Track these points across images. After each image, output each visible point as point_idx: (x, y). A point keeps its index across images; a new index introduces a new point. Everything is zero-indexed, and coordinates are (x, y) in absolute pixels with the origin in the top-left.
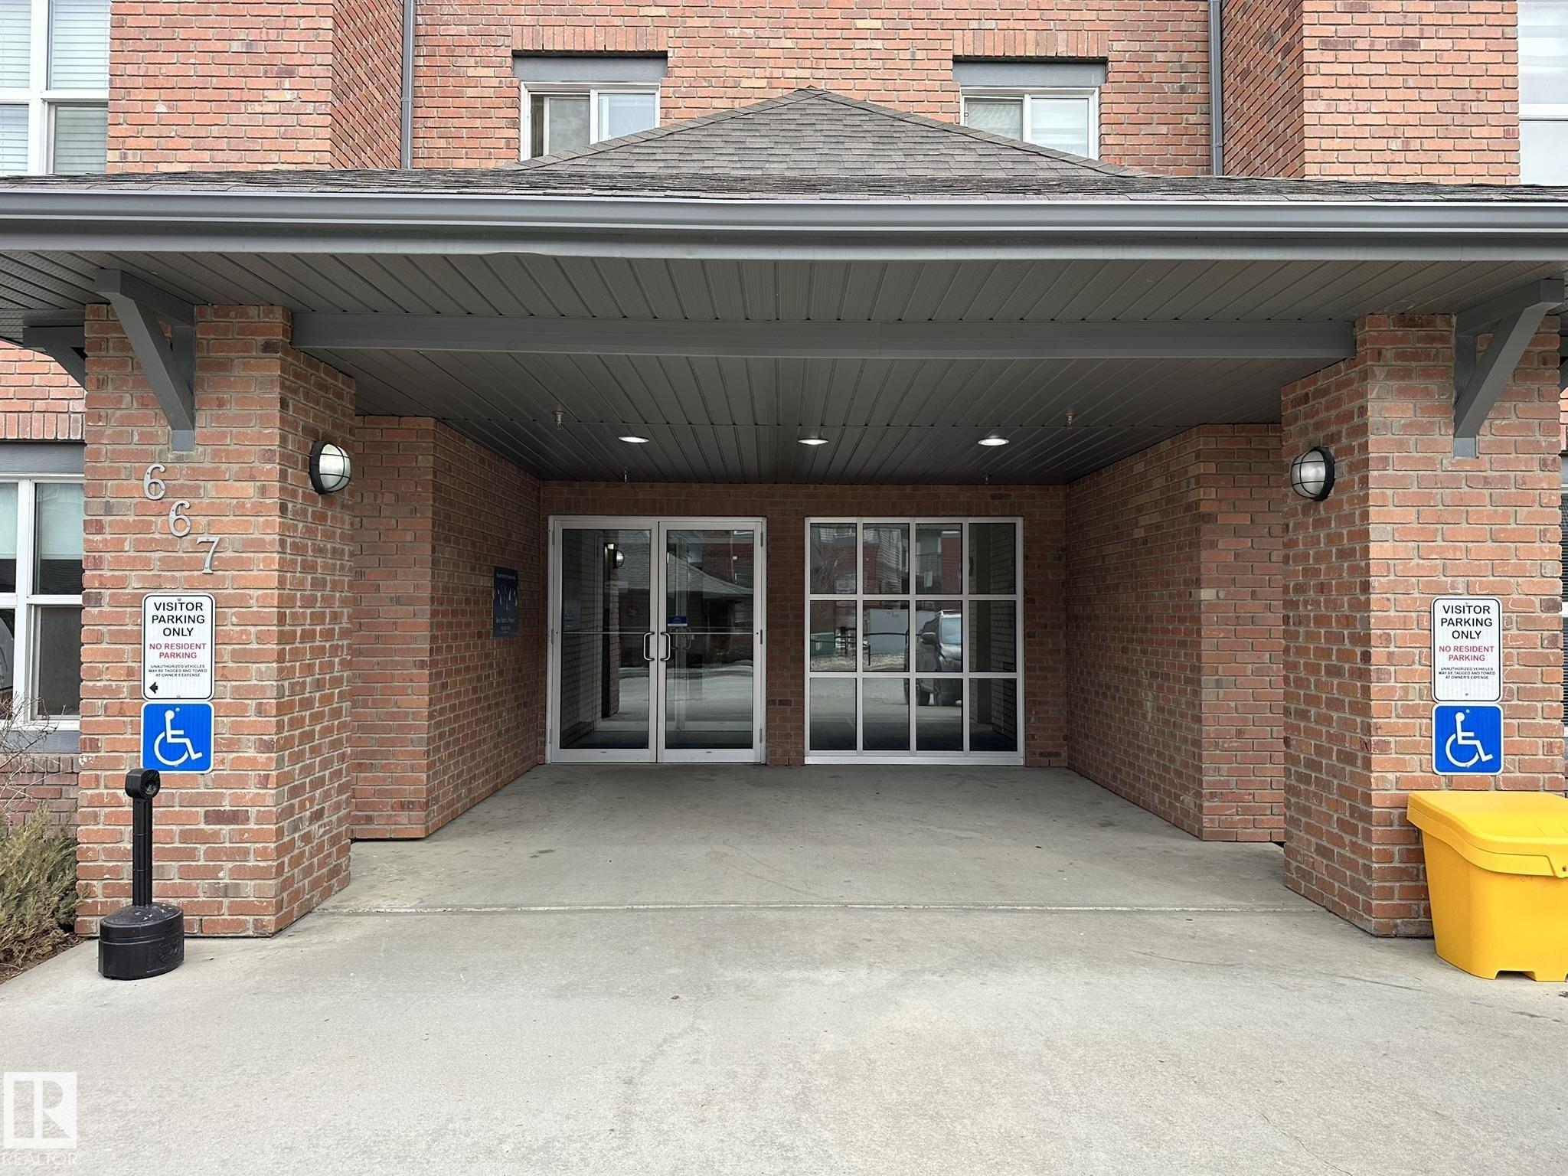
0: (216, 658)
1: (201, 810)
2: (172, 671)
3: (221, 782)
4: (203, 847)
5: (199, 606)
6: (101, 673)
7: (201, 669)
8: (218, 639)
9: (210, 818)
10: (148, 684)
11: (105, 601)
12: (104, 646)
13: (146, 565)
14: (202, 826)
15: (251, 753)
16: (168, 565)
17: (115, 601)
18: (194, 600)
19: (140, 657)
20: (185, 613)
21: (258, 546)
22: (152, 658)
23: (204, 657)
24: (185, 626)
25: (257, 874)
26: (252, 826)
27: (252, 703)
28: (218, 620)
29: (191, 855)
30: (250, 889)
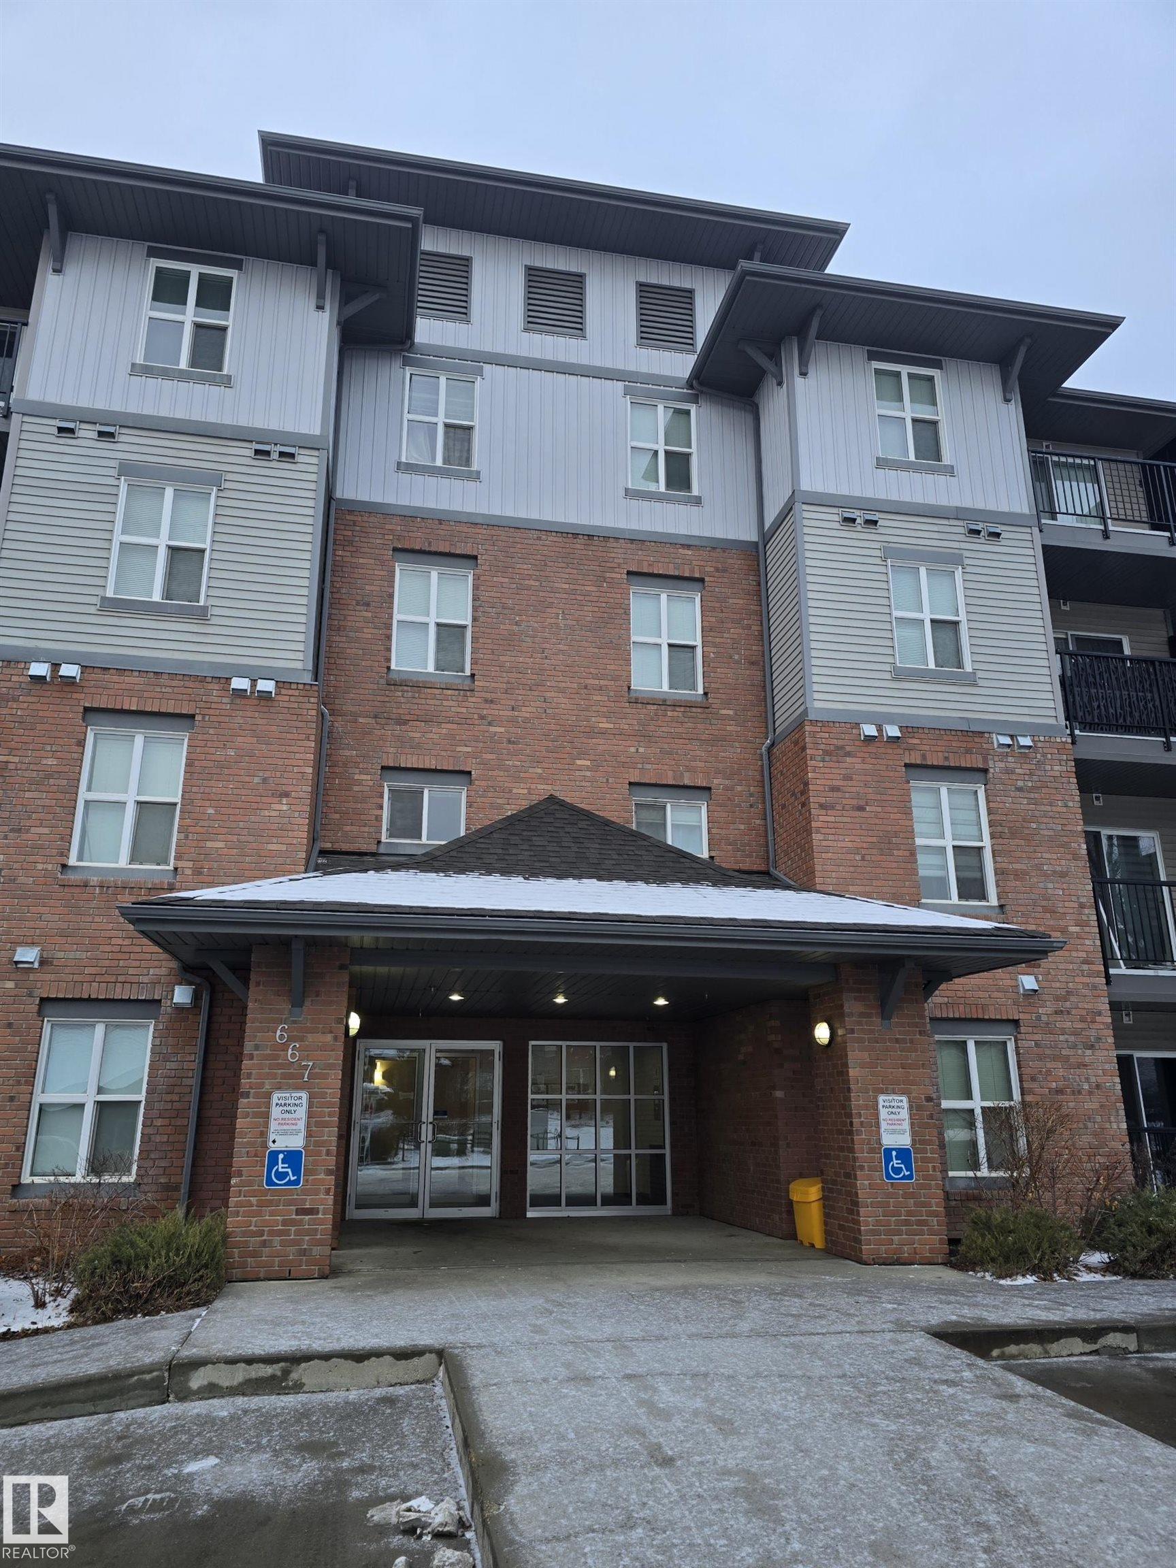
0: (308, 1125)
1: (294, 1208)
2: (285, 1133)
3: (305, 1192)
4: (293, 1229)
5: (300, 1098)
6: (246, 1133)
7: (298, 1132)
8: (310, 1115)
9: (298, 1212)
10: (271, 1140)
11: (251, 1095)
12: (248, 1119)
13: (274, 1076)
14: (294, 1217)
15: (322, 1176)
16: (284, 1076)
17: (257, 1096)
18: (298, 1095)
19: (267, 1125)
20: (293, 1101)
21: (331, 1067)
22: (273, 1126)
23: (302, 1125)
24: (293, 1108)
25: (320, 1243)
26: (320, 1216)
27: (324, 1149)
28: (310, 1105)
29: (287, 1233)
30: (317, 1251)
